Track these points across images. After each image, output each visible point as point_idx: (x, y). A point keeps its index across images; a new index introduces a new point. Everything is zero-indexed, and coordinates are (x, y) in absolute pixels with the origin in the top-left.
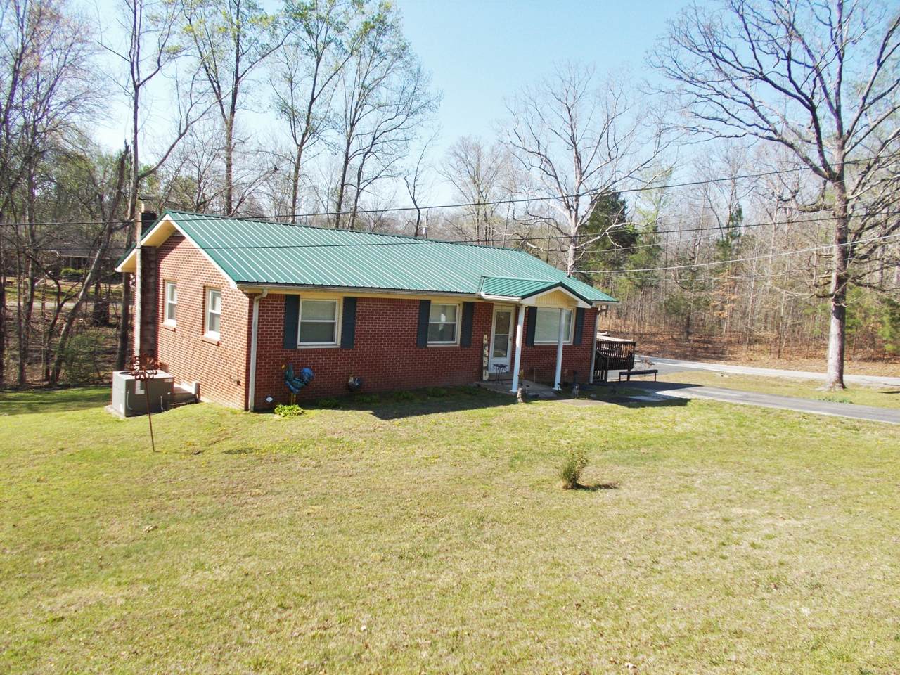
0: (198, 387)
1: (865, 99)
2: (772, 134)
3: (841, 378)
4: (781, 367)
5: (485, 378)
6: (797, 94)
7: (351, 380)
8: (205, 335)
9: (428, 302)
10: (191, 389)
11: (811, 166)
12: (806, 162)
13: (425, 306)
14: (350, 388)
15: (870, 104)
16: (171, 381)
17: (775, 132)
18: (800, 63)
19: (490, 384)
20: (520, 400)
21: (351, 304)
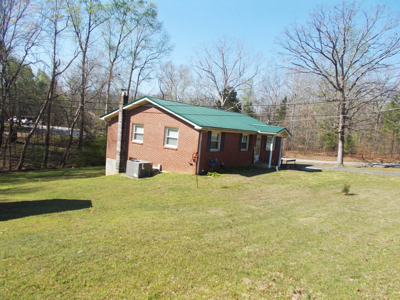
0: (161, 167)
1: (351, 62)
2: (319, 72)
3: (342, 163)
4: (307, 159)
5: (255, 163)
6: (332, 59)
7: (222, 163)
8: (165, 146)
9: (242, 134)
10: (158, 168)
11: (333, 85)
12: (331, 84)
13: (241, 135)
14: (222, 166)
15: (353, 64)
16: (152, 164)
17: (321, 72)
18: (331, 47)
19: (256, 165)
20: (277, 170)
21: (223, 134)
